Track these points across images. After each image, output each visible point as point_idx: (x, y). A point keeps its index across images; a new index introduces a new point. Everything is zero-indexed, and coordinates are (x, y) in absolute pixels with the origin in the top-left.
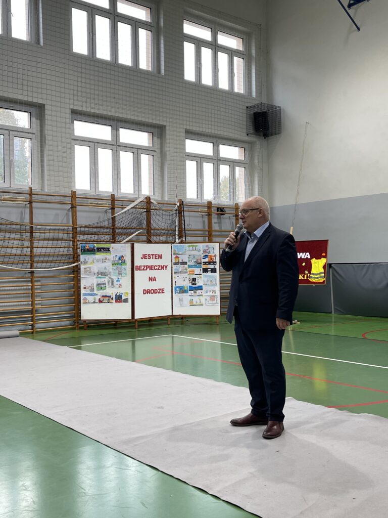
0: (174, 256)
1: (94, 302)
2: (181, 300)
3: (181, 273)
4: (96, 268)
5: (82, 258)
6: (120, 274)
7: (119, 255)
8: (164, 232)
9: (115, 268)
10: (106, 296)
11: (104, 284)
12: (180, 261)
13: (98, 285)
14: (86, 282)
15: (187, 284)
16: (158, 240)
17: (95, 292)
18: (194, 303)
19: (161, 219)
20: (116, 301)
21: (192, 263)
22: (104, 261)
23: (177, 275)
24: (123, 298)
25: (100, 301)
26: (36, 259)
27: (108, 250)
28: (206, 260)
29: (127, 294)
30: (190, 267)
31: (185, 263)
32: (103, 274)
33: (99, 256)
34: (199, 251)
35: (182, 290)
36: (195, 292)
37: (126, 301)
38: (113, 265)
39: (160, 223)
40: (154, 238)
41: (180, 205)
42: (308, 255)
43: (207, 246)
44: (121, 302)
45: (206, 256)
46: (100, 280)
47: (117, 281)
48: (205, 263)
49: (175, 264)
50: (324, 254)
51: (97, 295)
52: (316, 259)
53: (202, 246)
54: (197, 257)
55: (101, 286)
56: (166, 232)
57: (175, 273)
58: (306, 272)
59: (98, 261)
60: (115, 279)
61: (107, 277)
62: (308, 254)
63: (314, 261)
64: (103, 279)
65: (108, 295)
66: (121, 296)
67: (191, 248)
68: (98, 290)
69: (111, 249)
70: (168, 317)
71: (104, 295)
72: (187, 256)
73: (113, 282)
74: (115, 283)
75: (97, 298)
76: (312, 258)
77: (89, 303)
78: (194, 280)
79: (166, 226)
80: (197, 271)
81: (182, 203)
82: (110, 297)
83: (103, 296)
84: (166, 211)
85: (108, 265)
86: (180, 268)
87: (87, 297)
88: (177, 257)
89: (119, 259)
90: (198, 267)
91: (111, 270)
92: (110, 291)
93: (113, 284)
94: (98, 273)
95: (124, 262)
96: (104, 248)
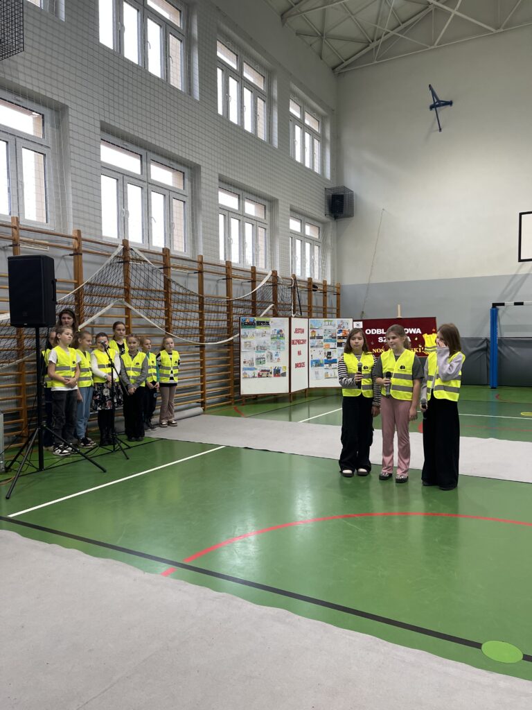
0: (310, 331)
1: (254, 377)
2: (317, 373)
3: (317, 346)
4: (255, 341)
5: (243, 331)
6: (279, 348)
7: (278, 329)
9: (274, 342)
10: (265, 371)
11: (263, 358)
12: (317, 335)
13: (257, 359)
14: (246, 356)
15: (323, 358)
17: (255, 366)
18: (329, 376)
20: (275, 376)
21: (327, 337)
22: (263, 335)
23: (313, 349)
24: (281, 372)
25: (260, 376)
26: (206, 332)
27: (268, 323)
28: (341, 335)
29: (285, 367)
30: (325, 341)
31: (321, 338)
32: (261, 348)
33: (259, 330)
34: (334, 325)
35: (318, 364)
36: (330, 365)
37: (284, 375)
38: (272, 339)
41: (294, 280)
42: (419, 331)
43: (342, 321)
44: (279, 376)
45: (340, 331)
46: (260, 355)
47: (276, 355)
48: (340, 338)
49: (312, 338)
50: (434, 330)
51: (256, 369)
52: (428, 334)
53: (336, 321)
54: (332, 332)
55: (260, 361)
57: (312, 347)
58: (420, 346)
59: (257, 335)
60: (274, 353)
61: (266, 351)
62: (419, 329)
63: (425, 336)
64: (263, 354)
65: (267, 369)
66: (279, 370)
67: (327, 323)
68: (257, 364)
69: (270, 323)
70: (306, 390)
71: (263, 369)
72: (323, 331)
73: (272, 356)
74: (274, 357)
75: (257, 372)
76: (423, 333)
77: (249, 378)
78: (329, 353)
80: (333, 345)
82: (269, 371)
83: (262, 371)
85: (267, 339)
86: (316, 342)
87: (247, 371)
88: (313, 331)
89: (278, 333)
90: (333, 342)
91: (270, 344)
92: (269, 365)
93: (271, 359)
94: (257, 347)
95: (282, 336)
96: (263, 322)
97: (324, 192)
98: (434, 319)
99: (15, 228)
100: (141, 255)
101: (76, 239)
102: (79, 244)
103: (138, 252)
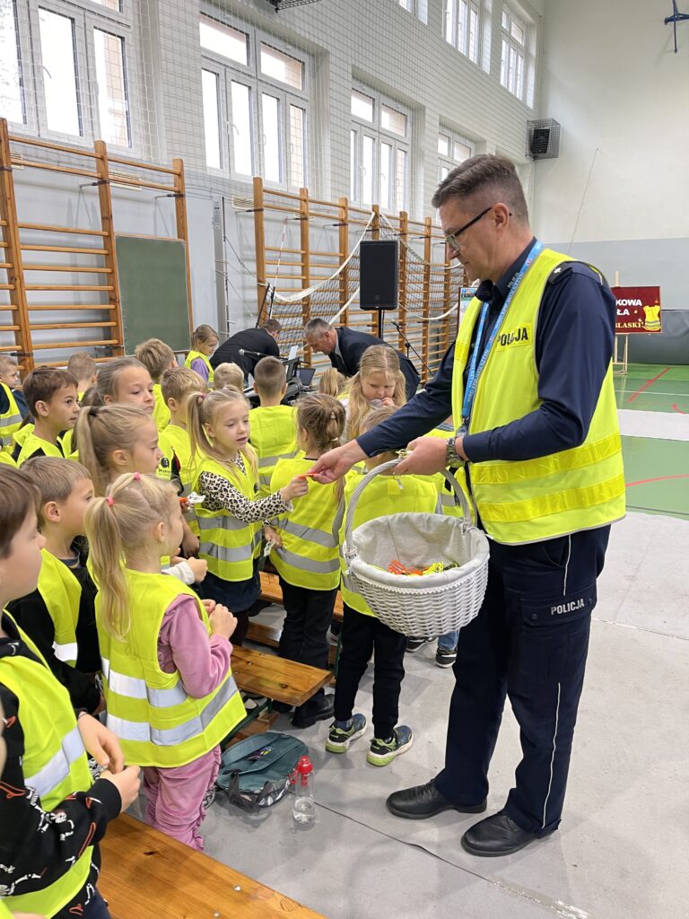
42: (639, 303)
50: (657, 302)
52: (650, 306)
58: (640, 320)
62: (639, 301)
63: (647, 309)
76: (644, 305)
97: (526, 126)
98: (657, 289)
99: (305, 201)
100: (387, 221)
101: (344, 208)
102: (346, 213)
103: (386, 219)
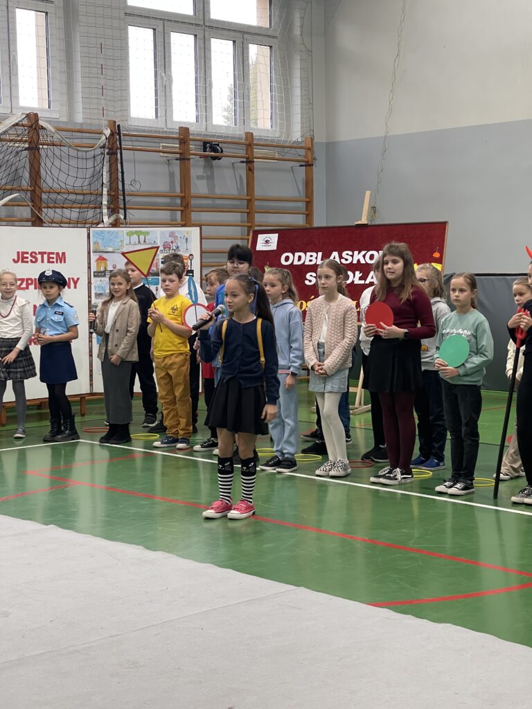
0: (94, 257)
8: (72, 197)
16: (58, 218)
19: (65, 167)
39: (63, 177)
40: (47, 213)
41: (112, 134)
43: (172, 234)
49: (98, 274)
50: (436, 255)
53: (158, 235)
56: (80, 197)
57: (98, 295)
70: (82, 397)
79: (79, 183)
81: (116, 131)
84: (77, 147)
